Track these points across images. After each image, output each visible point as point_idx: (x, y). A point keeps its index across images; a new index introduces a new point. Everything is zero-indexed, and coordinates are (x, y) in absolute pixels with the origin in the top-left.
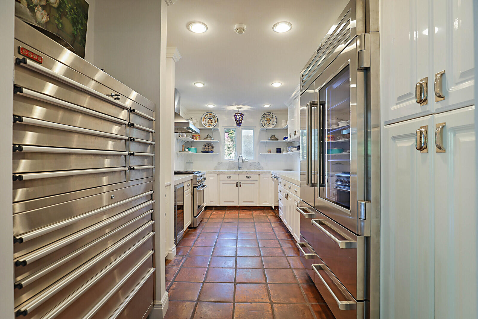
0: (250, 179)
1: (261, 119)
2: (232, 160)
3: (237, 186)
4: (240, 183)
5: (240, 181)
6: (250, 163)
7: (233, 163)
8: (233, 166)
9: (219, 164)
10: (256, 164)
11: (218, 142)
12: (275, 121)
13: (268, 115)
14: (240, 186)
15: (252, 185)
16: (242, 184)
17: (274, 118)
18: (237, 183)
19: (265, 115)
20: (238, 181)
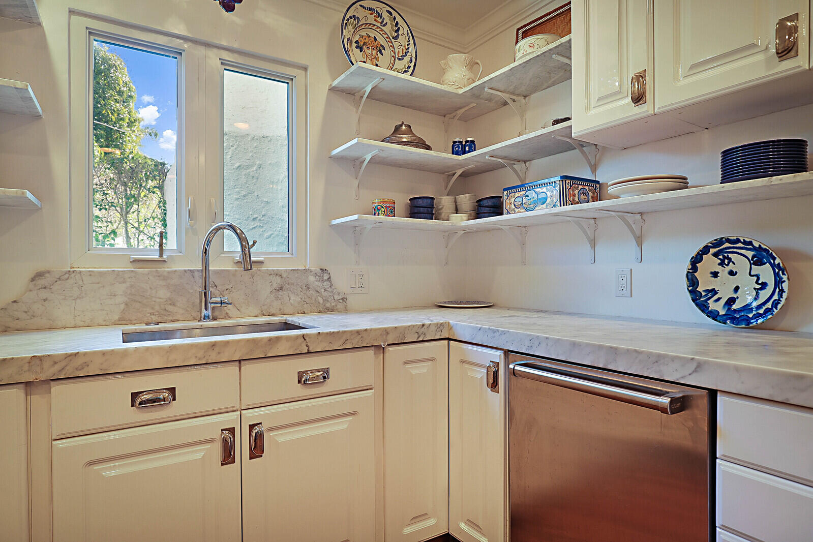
0: (329, 386)
1: (344, 26)
2: (156, 256)
3: (228, 457)
4: (252, 427)
5: (252, 416)
6: (278, 274)
7: (160, 276)
8: (163, 294)
9: (41, 282)
10: (312, 278)
11: (39, 117)
12: (407, 59)
13: (371, 19)
14: (257, 450)
15: (341, 425)
16: (270, 430)
17: (403, 40)
18: (232, 431)
19: (361, 13)
20: (230, 420)
